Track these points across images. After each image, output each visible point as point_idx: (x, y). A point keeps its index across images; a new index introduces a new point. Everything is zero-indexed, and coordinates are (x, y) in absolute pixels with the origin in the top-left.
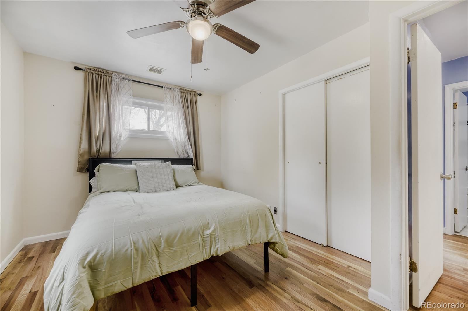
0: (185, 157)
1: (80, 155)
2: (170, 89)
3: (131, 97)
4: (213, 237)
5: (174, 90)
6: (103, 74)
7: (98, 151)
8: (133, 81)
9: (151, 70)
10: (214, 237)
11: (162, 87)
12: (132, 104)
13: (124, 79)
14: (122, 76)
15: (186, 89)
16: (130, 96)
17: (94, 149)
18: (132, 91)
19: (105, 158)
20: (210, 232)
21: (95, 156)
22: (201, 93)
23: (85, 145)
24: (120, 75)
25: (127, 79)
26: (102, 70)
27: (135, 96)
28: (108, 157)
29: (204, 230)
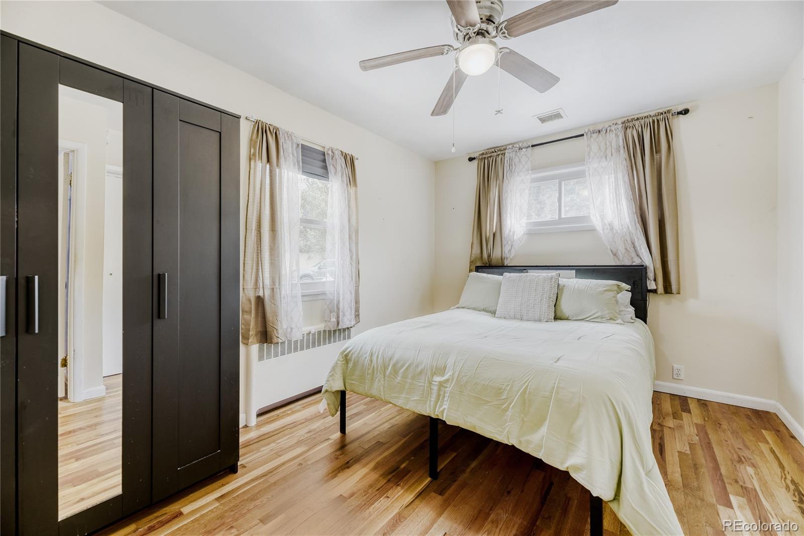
0: (634, 264)
1: (472, 262)
2: (599, 131)
3: (528, 173)
4: (443, 389)
5: (608, 131)
6: (495, 154)
7: (489, 256)
8: (533, 146)
9: (543, 120)
10: (444, 391)
11: (583, 135)
12: (531, 182)
13: (520, 149)
14: (518, 146)
15: (638, 116)
16: (528, 171)
17: (485, 255)
18: (531, 162)
19: (498, 265)
20: (441, 380)
21: (487, 264)
22: (688, 108)
23: (477, 250)
24: (515, 146)
25: (524, 148)
26: (493, 150)
27: (534, 169)
28: (501, 265)
29: (435, 373)
